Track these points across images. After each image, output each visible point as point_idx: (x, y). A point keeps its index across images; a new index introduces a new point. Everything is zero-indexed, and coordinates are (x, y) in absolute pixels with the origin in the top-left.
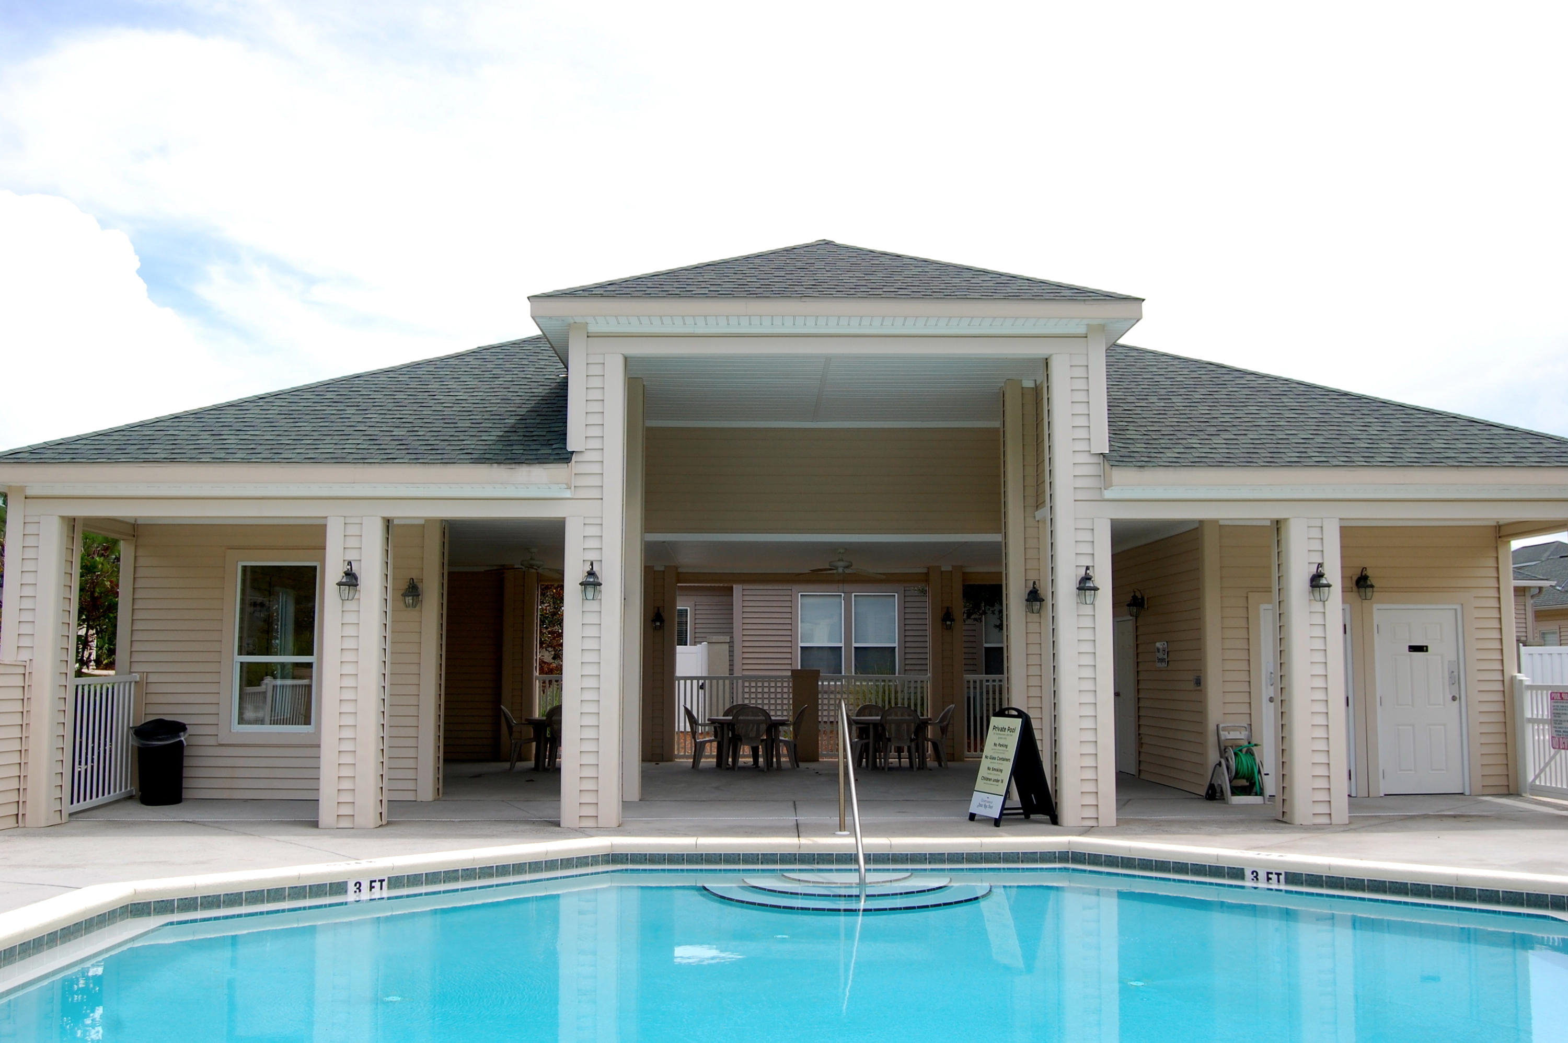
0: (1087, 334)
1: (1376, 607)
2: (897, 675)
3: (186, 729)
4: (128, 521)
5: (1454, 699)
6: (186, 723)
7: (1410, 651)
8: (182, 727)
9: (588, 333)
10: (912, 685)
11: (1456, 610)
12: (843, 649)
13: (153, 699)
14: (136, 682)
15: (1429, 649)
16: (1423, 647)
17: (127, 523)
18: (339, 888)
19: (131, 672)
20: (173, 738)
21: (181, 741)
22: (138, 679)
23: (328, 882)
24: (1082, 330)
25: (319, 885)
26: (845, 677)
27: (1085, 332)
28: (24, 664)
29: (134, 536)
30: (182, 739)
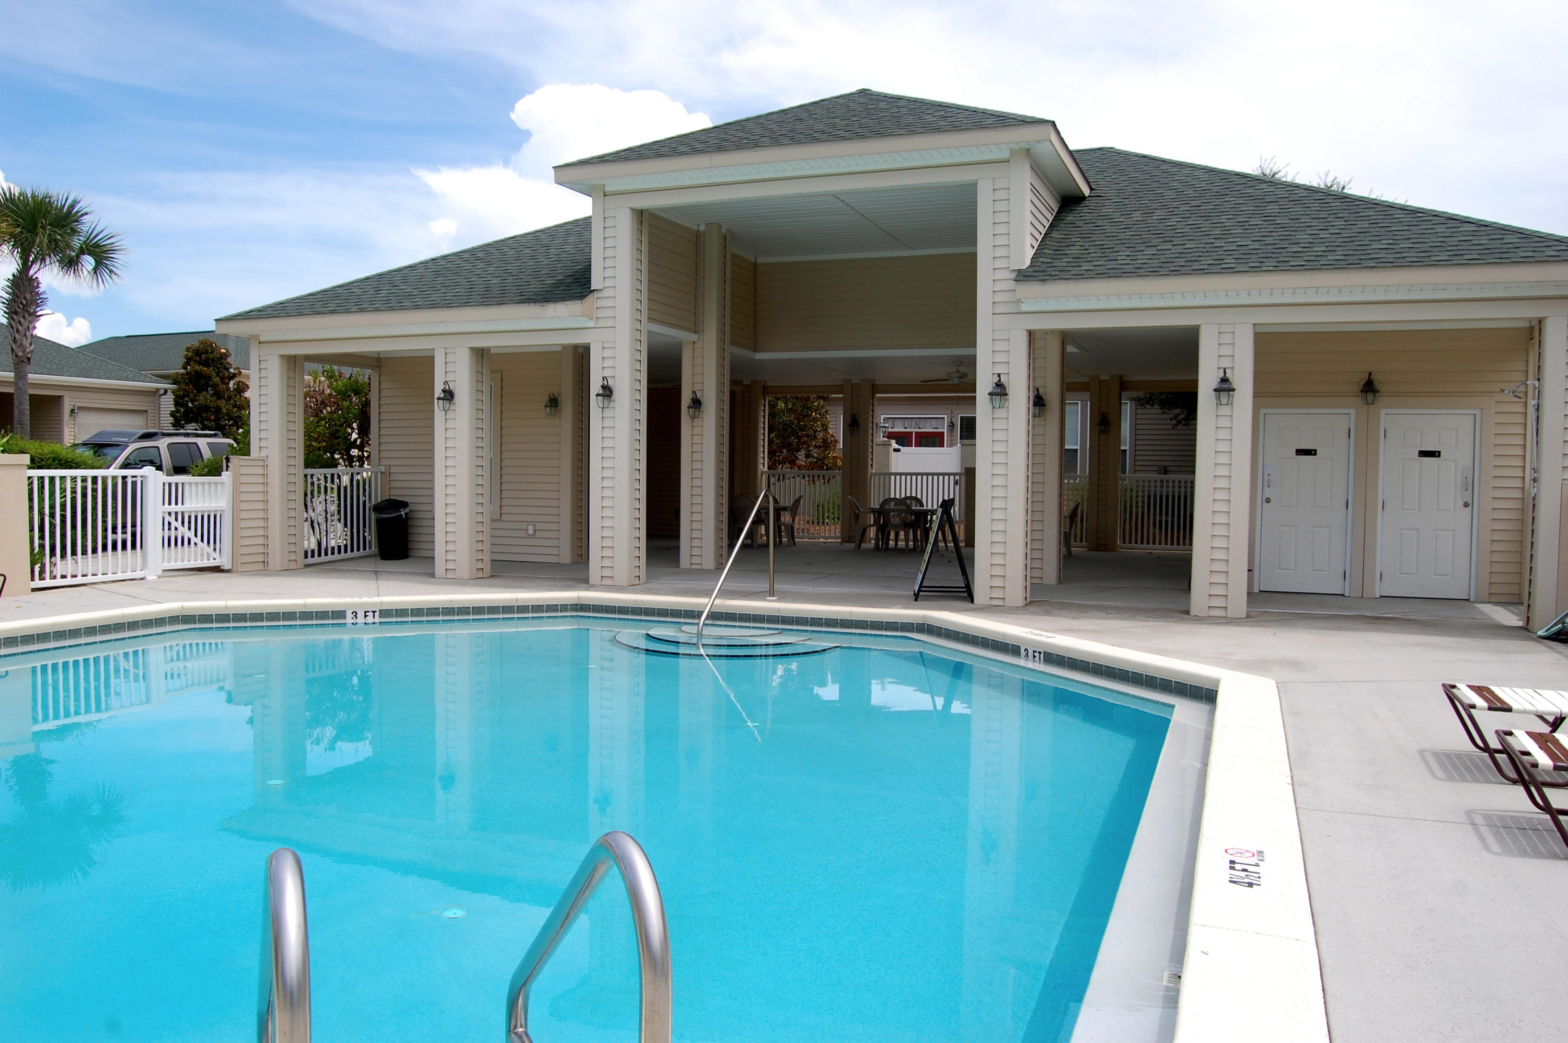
0: (1009, 159)
1: (1383, 412)
2: (1128, 474)
3: (408, 506)
4: (371, 355)
5: (1466, 505)
6: (409, 501)
7: (1419, 456)
8: (405, 505)
9: (604, 192)
10: (1152, 484)
11: (1475, 415)
12: (1079, 451)
13: (393, 485)
14: (382, 472)
15: (1442, 454)
16: (1435, 452)
17: (370, 357)
18: (340, 614)
19: (380, 465)
20: (396, 512)
21: (402, 515)
22: (383, 470)
23: (330, 610)
24: (1005, 155)
25: (322, 612)
26: (1079, 476)
27: (1008, 157)
28: (263, 459)
29: (378, 367)
30: (403, 513)
